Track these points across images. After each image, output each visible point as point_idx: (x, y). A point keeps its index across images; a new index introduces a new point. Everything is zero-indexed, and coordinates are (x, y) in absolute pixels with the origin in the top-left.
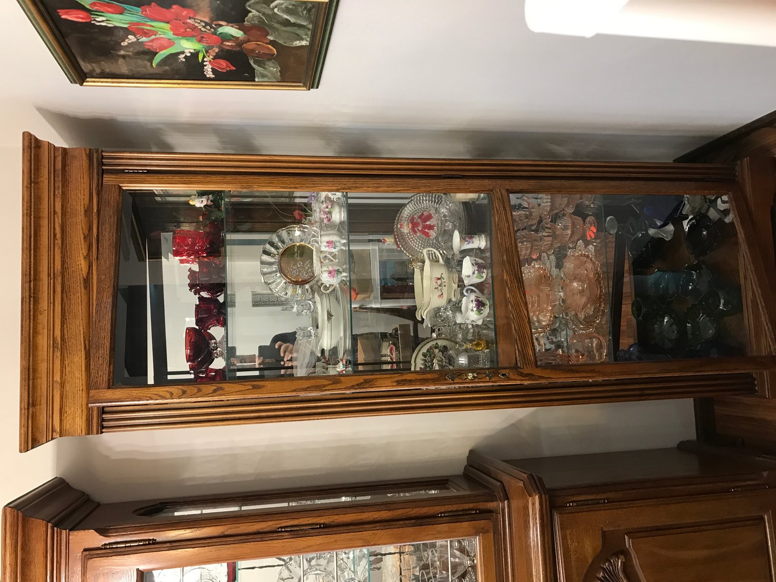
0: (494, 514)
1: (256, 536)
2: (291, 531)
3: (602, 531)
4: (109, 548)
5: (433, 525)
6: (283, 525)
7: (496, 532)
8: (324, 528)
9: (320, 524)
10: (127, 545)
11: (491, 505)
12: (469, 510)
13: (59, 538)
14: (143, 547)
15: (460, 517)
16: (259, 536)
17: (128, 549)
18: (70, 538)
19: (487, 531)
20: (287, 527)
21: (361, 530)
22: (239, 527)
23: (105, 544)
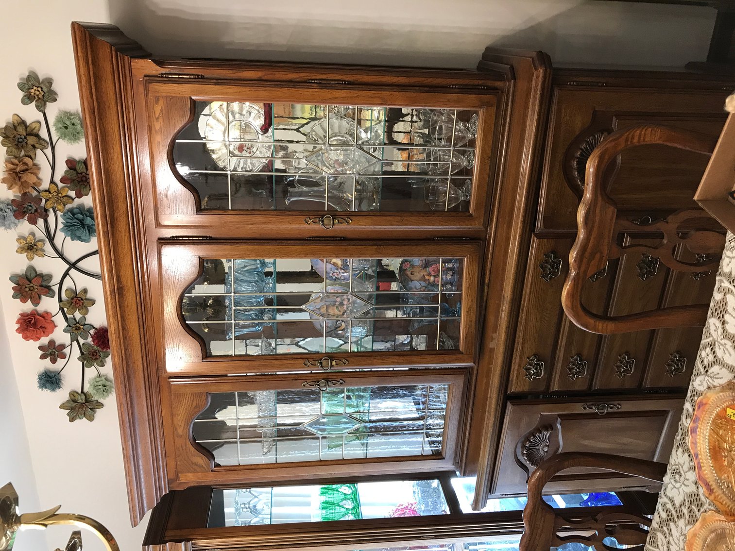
0: (500, 92)
1: (289, 84)
2: (320, 83)
3: (594, 110)
4: (166, 77)
5: (444, 93)
6: (314, 78)
7: (498, 107)
8: (348, 84)
9: (345, 81)
10: (180, 77)
11: (498, 84)
12: (478, 85)
13: (122, 63)
14: (193, 80)
15: (469, 90)
16: (292, 84)
17: (181, 80)
18: (132, 64)
19: (492, 106)
20: (316, 80)
21: (381, 90)
22: (275, 74)
23: (162, 74)
